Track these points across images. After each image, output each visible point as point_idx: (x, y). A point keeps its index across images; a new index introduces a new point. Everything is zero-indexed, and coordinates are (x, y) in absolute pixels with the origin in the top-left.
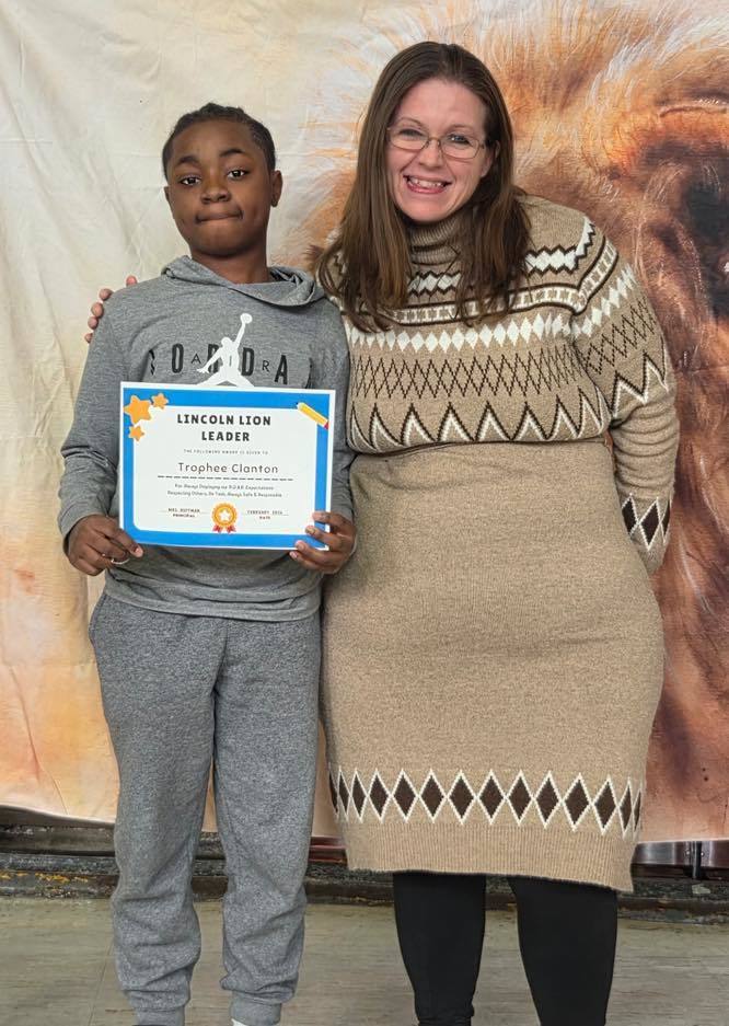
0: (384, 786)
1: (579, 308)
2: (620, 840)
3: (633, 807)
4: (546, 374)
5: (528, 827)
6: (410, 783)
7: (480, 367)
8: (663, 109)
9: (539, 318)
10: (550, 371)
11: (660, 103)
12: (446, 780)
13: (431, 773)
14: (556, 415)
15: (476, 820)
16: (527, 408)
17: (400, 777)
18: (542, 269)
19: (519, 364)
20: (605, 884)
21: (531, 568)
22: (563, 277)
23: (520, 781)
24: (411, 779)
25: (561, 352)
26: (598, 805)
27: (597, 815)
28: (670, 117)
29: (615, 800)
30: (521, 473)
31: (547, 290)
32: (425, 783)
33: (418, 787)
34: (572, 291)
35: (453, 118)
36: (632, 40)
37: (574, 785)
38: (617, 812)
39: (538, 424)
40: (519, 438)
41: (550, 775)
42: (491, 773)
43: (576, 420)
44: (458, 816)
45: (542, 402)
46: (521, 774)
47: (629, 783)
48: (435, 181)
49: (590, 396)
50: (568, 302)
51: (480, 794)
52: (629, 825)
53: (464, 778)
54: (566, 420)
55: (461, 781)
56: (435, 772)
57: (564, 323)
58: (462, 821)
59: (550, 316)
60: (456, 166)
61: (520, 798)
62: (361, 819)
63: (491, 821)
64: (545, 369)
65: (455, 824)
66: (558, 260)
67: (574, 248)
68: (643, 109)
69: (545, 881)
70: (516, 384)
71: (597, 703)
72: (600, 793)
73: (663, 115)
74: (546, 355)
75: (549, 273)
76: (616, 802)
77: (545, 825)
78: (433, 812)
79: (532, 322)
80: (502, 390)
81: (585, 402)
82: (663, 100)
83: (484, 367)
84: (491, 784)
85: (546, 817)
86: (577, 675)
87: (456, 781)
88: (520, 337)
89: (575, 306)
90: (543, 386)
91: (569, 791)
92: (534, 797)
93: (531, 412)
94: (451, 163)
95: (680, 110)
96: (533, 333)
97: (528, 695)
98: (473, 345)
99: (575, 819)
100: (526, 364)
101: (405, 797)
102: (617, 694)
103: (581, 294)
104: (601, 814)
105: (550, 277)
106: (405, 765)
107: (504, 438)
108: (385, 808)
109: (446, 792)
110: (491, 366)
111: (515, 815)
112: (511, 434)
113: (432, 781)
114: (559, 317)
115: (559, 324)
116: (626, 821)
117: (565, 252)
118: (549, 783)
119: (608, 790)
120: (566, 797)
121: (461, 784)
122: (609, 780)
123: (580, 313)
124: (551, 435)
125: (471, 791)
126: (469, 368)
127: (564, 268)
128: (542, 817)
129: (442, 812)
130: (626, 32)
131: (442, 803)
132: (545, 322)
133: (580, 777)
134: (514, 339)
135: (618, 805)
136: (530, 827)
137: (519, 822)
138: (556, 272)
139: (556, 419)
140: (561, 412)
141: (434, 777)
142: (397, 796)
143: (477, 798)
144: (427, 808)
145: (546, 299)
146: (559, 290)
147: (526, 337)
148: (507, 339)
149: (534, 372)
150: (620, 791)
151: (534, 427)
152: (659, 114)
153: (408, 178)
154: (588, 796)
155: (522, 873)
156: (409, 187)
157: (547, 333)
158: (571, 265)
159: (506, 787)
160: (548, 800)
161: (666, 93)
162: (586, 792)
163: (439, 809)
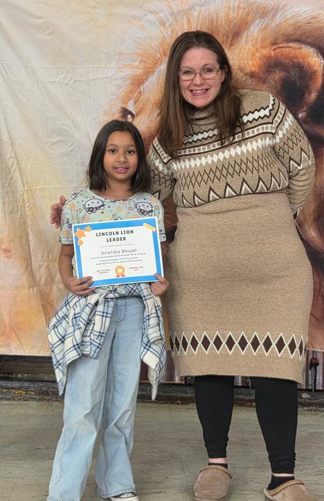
0: (197, 339)
1: (274, 131)
2: (299, 361)
3: (304, 348)
4: (265, 164)
5: (259, 356)
6: (208, 337)
7: (238, 164)
8: (274, 47)
9: (259, 140)
10: (267, 162)
11: (273, 44)
12: (224, 336)
13: (217, 333)
14: (271, 180)
15: (236, 353)
16: (260, 178)
17: (204, 335)
18: (257, 118)
19: (254, 160)
20: (293, 379)
21: (260, 246)
22: (266, 120)
23: (255, 336)
24: (208, 335)
25: (270, 153)
26: (289, 346)
27: (289, 350)
28: (276, 51)
29: (296, 344)
30: (257, 206)
31: (260, 127)
32: (215, 337)
33: (212, 339)
34: (269, 126)
35: (203, 62)
36: (260, 17)
37: (279, 337)
38: (297, 349)
39: (265, 184)
40: (257, 192)
41: (268, 333)
42: (243, 333)
43: (279, 181)
44: (229, 351)
45: (265, 175)
46: (256, 333)
47: (302, 337)
48: (203, 90)
49: (282, 170)
50: (269, 130)
51: (238, 342)
52: (302, 355)
53: (231, 335)
54: (275, 181)
55: (230, 336)
56: (219, 332)
57: (270, 140)
58: (230, 353)
59: (264, 138)
60: (210, 82)
61: (255, 344)
62: (186, 354)
63: (243, 353)
64: (264, 161)
65: (228, 355)
66: (262, 113)
67: (268, 107)
68: (265, 47)
69: (267, 378)
70: (254, 169)
71: (289, 302)
72: (290, 341)
73: (274, 50)
74: (264, 155)
75: (260, 119)
76: (296, 345)
77: (267, 354)
78: (218, 350)
79: (257, 142)
80: (249, 172)
81: (281, 173)
82: (274, 43)
83: (240, 164)
84: (243, 337)
85: (267, 351)
86: (280, 291)
87: (228, 336)
88: (253, 149)
89: (272, 131)
90: (265, 168)
91: (277, 340)
92: (261, 343)
93: (261, 180)
94: (208, 81)
95: (281, 47)
96: (258, 147)
97: (259, 299)
98: (233, 155)
99: (280, 351)
100: (257, 160)
101: (206, 343)
102: (297, 299)
103: (273, 126)
104: (291, 349)
105: (260, 121)
106: (206, 329)
107: (251, 192)
108: (197, 348)
109: (224, 341)
110: (242, 163)
111: (253, 351)
112: (254, 190)
113: (217, 336)
114: (267, 138)
115: (268, 141)
116: (301, 352)
117: (265, 109)
118: (268, 337)
119: (293, 340)
120: (276, 342)
121: (230, 338)
122: (293, 335)
123: (275, 134)
124: (270, 189)
125: (234, 340)
126: (233, 166)
127: (265, 116)
128: (265, 351)
129: (222, 349)
130: (258, 13)
131: (222, 345)
132: (262, 141)
133: (281, 334)
134: (250, 150)
135: (298, 346)
136: (260, 356)
137: (255, 354)
138: (262, 118)
139: (271, 181)
140: (273, 179)
141: (219, 335)
142: (202, 343)
143: (237, 343)
144: (215, 348)
145: (261, 131)
146: (265, 126)
147: (255, 148)
148: (248, 150)
149: (261, 163)
150: (298, 340)
151: (263, 186)
152: (272, 49)
153: (192, 91)
154: (285, 342)
155: (256, 375)
156: (193, 94)
157: (264, 146)
158: (268, 114)
159: (249, 339)
160: (268, 344)
161: (276, 40)
162: (284, 340)
163: (221, 348)
